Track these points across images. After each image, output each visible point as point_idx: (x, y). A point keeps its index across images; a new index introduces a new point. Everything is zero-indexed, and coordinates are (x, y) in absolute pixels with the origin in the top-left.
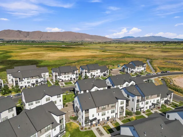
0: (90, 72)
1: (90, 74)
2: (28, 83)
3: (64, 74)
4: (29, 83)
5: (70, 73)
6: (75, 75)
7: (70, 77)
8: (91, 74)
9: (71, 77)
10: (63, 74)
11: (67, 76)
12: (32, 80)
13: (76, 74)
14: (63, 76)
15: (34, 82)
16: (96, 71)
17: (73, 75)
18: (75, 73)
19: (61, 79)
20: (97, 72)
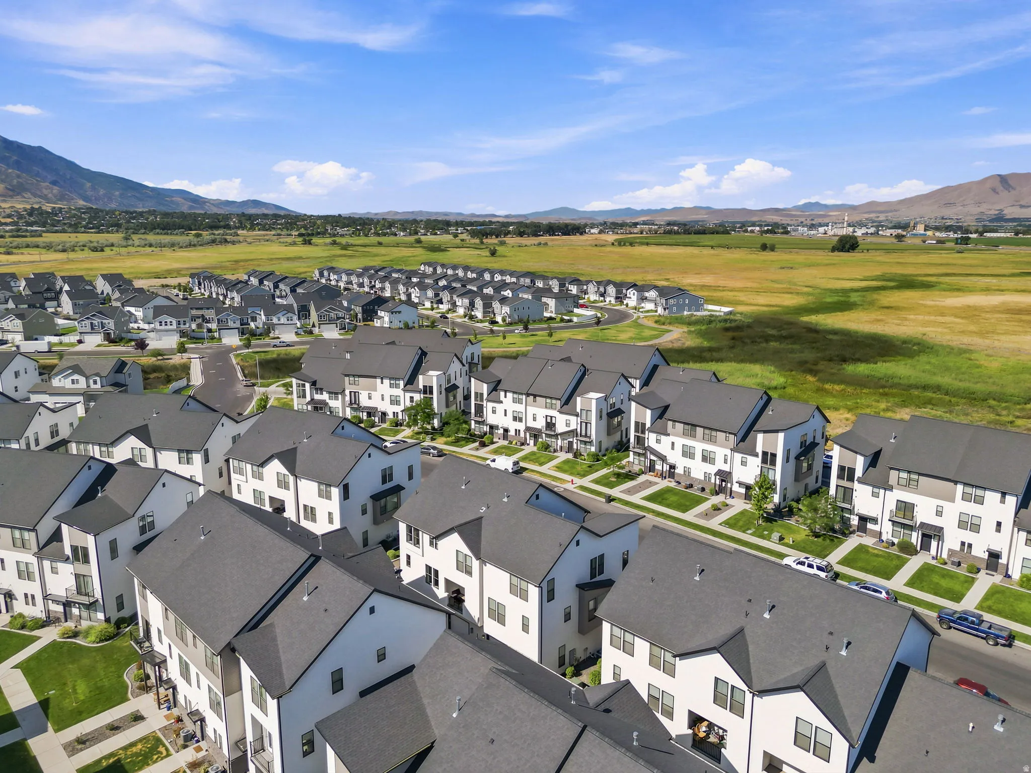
0: (891, 488)
1: (891, 505)
2: (515, 419)
3: (684, 434)
4: (521, 420)
5: (721, 436)
6: (755, 464)
7: (720, 465)
8: (905, 508)
9: (726, 468)
10: (680, 426)
11: (699, 446)
12: (531, 410)
13: (764, 461)
14: (680, 441)
15: (540, 424)
16: (966, 497)
17: (738, 457)
18: (759, 449)
19: (663, 459)
20: (971, 508)
